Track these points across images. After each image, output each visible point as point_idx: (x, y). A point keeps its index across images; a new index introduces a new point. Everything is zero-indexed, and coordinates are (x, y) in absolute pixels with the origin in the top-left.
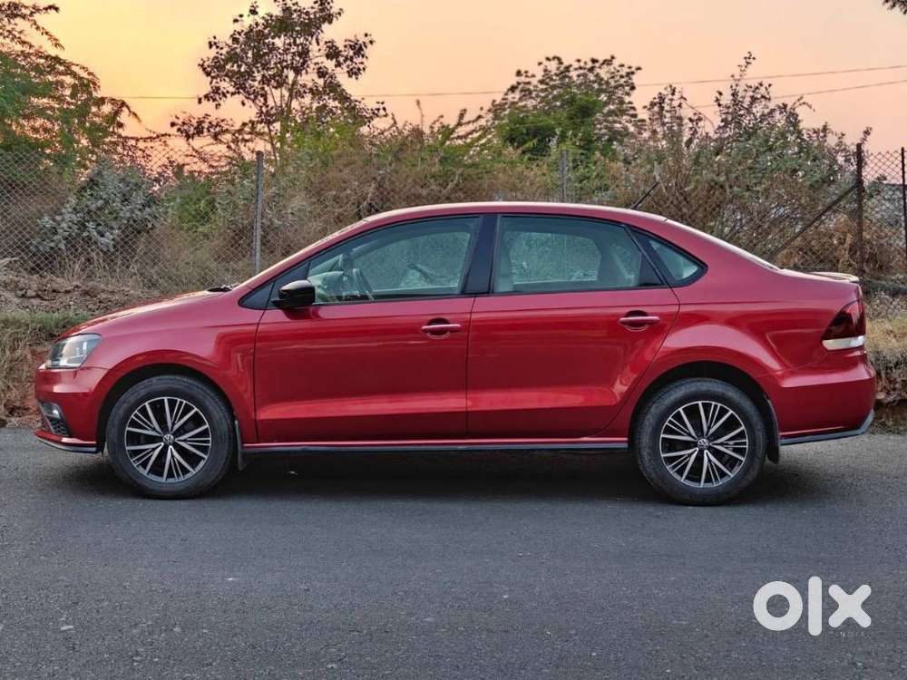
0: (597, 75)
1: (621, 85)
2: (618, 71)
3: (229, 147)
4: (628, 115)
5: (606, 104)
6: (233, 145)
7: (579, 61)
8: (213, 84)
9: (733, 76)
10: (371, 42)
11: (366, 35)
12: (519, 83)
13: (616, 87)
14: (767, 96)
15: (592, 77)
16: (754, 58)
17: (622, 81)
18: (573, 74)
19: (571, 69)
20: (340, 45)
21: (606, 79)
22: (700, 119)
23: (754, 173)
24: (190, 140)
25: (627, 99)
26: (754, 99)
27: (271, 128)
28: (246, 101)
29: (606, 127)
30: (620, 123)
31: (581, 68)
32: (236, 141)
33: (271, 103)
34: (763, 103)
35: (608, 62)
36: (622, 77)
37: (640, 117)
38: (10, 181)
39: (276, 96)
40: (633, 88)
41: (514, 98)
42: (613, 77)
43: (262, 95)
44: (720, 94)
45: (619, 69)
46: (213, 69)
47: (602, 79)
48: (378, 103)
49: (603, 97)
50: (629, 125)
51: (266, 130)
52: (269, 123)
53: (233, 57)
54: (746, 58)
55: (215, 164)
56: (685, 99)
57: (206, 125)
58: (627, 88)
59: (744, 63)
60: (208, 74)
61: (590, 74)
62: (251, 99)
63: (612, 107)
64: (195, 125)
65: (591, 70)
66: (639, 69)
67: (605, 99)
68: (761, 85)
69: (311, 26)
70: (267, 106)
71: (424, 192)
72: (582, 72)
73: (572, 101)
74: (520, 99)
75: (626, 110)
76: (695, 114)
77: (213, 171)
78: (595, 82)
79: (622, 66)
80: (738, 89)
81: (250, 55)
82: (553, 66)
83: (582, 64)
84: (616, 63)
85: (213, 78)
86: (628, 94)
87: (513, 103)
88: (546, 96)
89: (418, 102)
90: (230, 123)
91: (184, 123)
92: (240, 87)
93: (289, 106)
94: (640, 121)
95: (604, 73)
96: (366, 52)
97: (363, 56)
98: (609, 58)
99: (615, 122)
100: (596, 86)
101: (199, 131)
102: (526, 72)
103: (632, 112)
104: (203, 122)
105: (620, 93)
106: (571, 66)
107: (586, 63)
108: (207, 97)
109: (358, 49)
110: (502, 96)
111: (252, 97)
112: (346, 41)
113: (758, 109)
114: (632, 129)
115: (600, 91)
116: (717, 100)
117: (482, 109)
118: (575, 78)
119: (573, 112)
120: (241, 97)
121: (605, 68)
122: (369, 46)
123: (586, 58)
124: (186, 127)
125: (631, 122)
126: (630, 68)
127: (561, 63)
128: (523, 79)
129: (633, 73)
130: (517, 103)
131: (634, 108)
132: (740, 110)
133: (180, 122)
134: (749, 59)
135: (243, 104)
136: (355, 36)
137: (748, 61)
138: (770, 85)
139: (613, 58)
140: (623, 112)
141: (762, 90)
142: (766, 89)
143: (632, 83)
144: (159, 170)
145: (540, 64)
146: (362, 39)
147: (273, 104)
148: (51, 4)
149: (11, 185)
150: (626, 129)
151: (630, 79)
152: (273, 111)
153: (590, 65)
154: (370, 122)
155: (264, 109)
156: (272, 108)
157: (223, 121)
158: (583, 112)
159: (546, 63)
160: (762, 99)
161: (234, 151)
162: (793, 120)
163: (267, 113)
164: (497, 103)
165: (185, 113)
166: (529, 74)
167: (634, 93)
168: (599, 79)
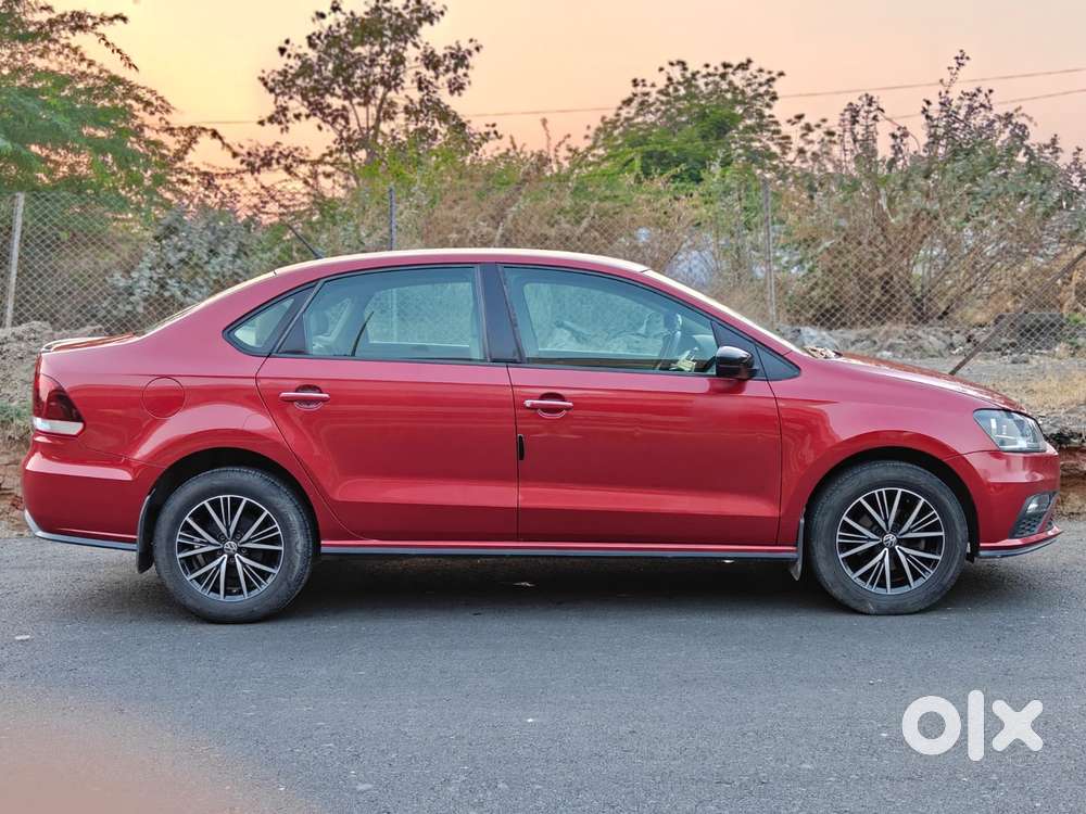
0: (730, 83)
1: (760, 95)
2: (756, 77)
3: (306, 182)
4: (769, 131)
5: (742, 117)
6: (311, 181)
7: (707, 66)
8: (278, 103)
9: (941, 81)
10: (477, 49)
11: (471, 41)
12: (635, 95)
13: (754, 98)
14: (987, 105)
15: (724, 86)
16: (968, 58)
17: (762, 90)
18: (701, 82)
19: (698, 76)
20: (440, 52)
21: (741, 87)
22: (905, 135)
23: (975, 199)
24: (256, 174)
25: (767, 112)
26: (971, 109)
27: (354, 157)
28: (323, 125)
29: (743, 147)
30: (760, 141)
31: (709, 75)
32: (315, 175)
33: (353, 125)
34: (983, 113)
35: (744, 66)
36: (760, 85)
37: (784, 134)
38: (85, 231)
39: (361, 116)
40: (774, 98)
41: (629, 113)
42: (749, 85)
43: (343, 117)
44: (928, 103)
45: (757, 74)
46: (280, 84)
47: (736, 88)
48: (487, 126)
49: (739, 110)
50: (770, 143)
51: (349, 160)
52: (351, 151)
53: (306, 69)
54: (957, 58)
55: (287, 203)
56: (882, 111)
57: (275, 155)
58: (767, 98)
59: (954, 64)
60: (272, 90)
61: (723, 82)
62: (328, 122)
63: (749, 122)
64: (262, 155)
65: (723, 76)
66: (781, 74)
67: (741, 111)
68: (979, 90)
69: (405, 30)
70: (349, 129)
71: (552, 232)
72: (711, 79)
73: (703, 116)
74: (637, 114)
75: (767, 125)
76: (899, 129)
77: (285, 211)
78: (727, 91)
79: (761, 71)
80: (950, 96)
81: (330, 66)
82: (676, 73)
83: (711, 70)
84: (753, 68)
85: (277, 95)
86: (768, 106)
87: (627, 119)
88: (668, 110)
89: (544, 122)
90: (305, 151)
91: (249, 154)
92: (317, 108)
93: (376, 127)
94: (783, 138)
95: (738, 79)
96: (470, 60)
97: (467, 67)
98: (744, 61)
99: (752, 140)
100: (729, 96)
101: (267, 163)
102: (643, 81)
103: (773, 128)
104: (271, 152)
105: (758, 104)
106: (698, 72)
107: (716, 69)
108: (271, 119)
109: (460, 58)
110: (614, 111)
111: (330, 119)
112: (446, 48)
113: (978, 120)
114: (775, 149)
115: (735, 102)
116: (925, 110)
117: (588, 127)
118: (703, 87)
119: (706, 129)
120: (316, 120)
121: (740, 73)
122: (475, 53)
123: (716, 62)
124: (252, 159)
125: (773, 139)
126: (770, 73)
127: (685, 69)
128: (640, 89)
129: (773, 79)
130: (632, 119)
131: (776, 123)
132: (954, 122)
133: (244, 151)
134: (961, 59)
135: (320, 128)
136: (457, 42)
137: (960, 61)
138: (991, 91)
139: (749, 61)
140: (761, 127)
141: (981, 98)
142: (986, 95)
143: (774, 93)
144: (250, 213)
145: (661, 69)
146: (465, 46)
147: (357, 127)
148: (117, 12)
149: (86, 236)
150: (767, 148)
151: (770, 86)
152: (356, 136)
153: (721, 70)
154: (477, 149)
155: (345, 134)
156: (355, 132)
157: (296, 149)
158: (720, 128)
159: (668, 68)
160: (982, 109)
161: (313, 187)
162: (1020, 134)
163: (349, 139)
164: (607, 120)
165: (251, 140)
166: (648, 83)
167: (776, 104)
168: (733, 88)
